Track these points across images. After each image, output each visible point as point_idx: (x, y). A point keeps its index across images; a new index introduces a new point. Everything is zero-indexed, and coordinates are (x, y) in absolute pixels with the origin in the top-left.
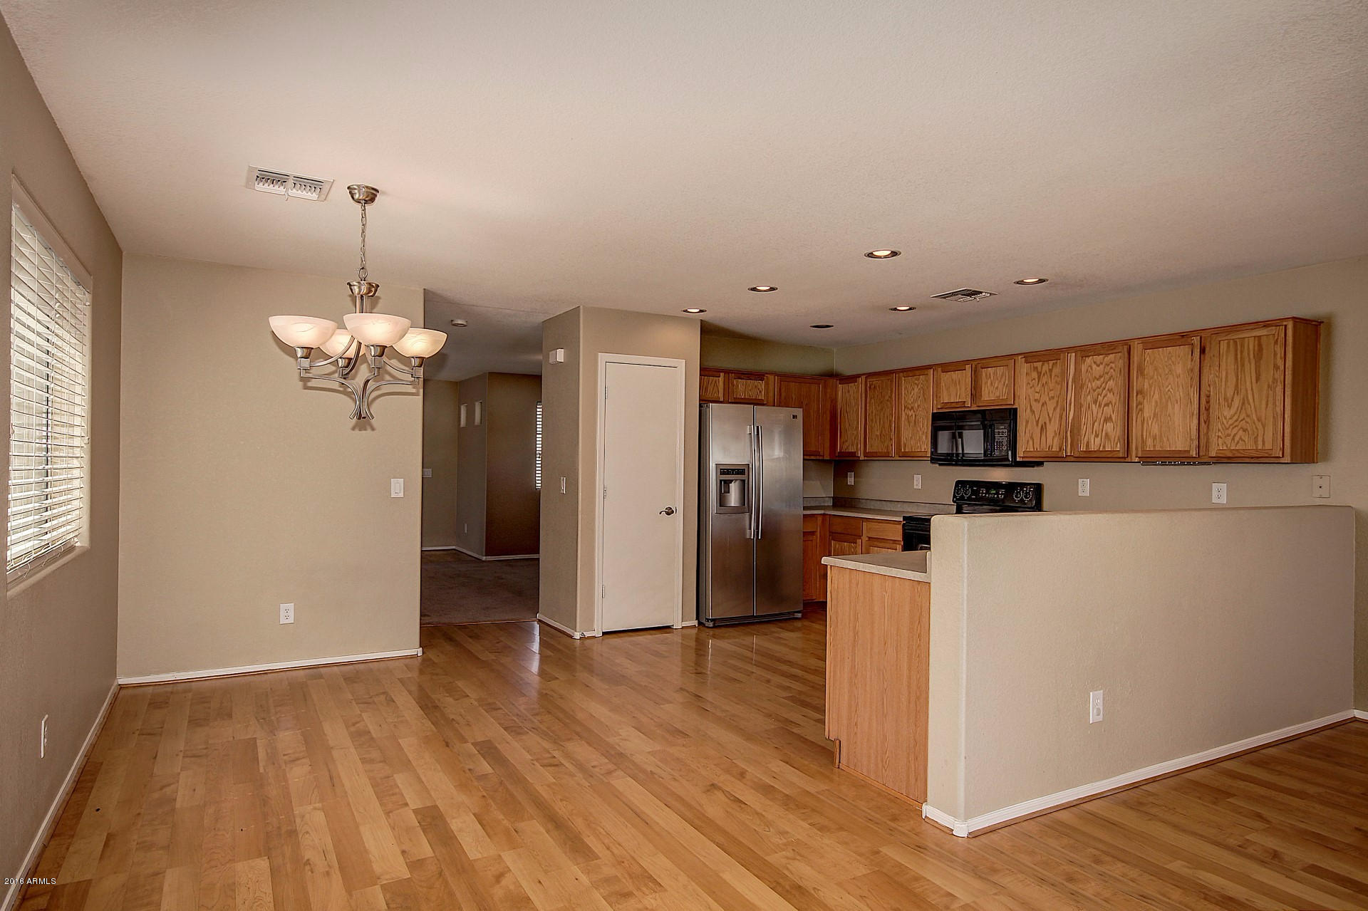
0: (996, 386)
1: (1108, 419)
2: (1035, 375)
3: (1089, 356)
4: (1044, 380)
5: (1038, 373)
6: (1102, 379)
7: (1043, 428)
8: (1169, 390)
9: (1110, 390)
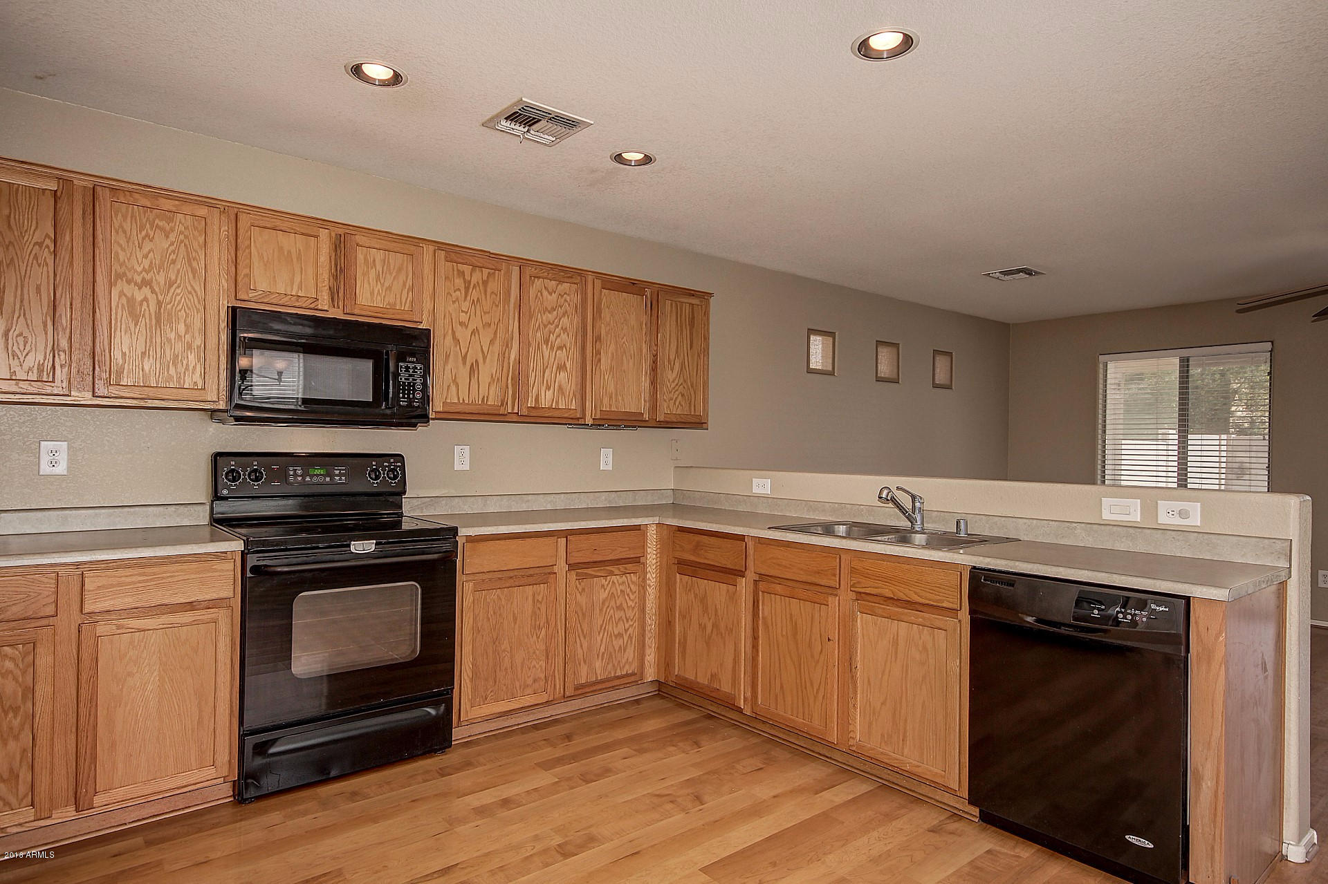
0: (387, 284)
1: (562, 367)
2: (459, 282)
3: (539, 278)
5: (465, 282)
6: (555, 313)
7: (474, 369)
8: (624, 343)
9: (565, 330)
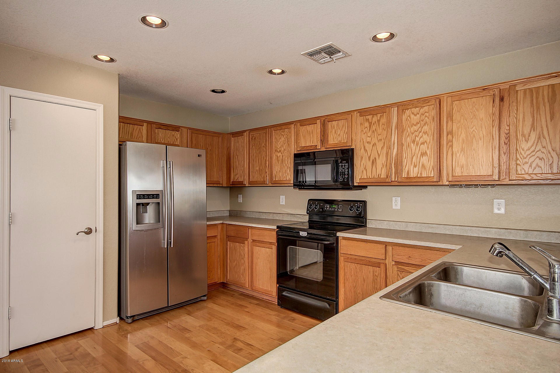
0: (338, 134)
1: (424, 154)
2: (367, 124)
3: (408, 109)
4: (374, 128)
5: (369, 123)
6: (419, 125)
7: (374, 162)
8: (474, 131)
9: (425, 133)
